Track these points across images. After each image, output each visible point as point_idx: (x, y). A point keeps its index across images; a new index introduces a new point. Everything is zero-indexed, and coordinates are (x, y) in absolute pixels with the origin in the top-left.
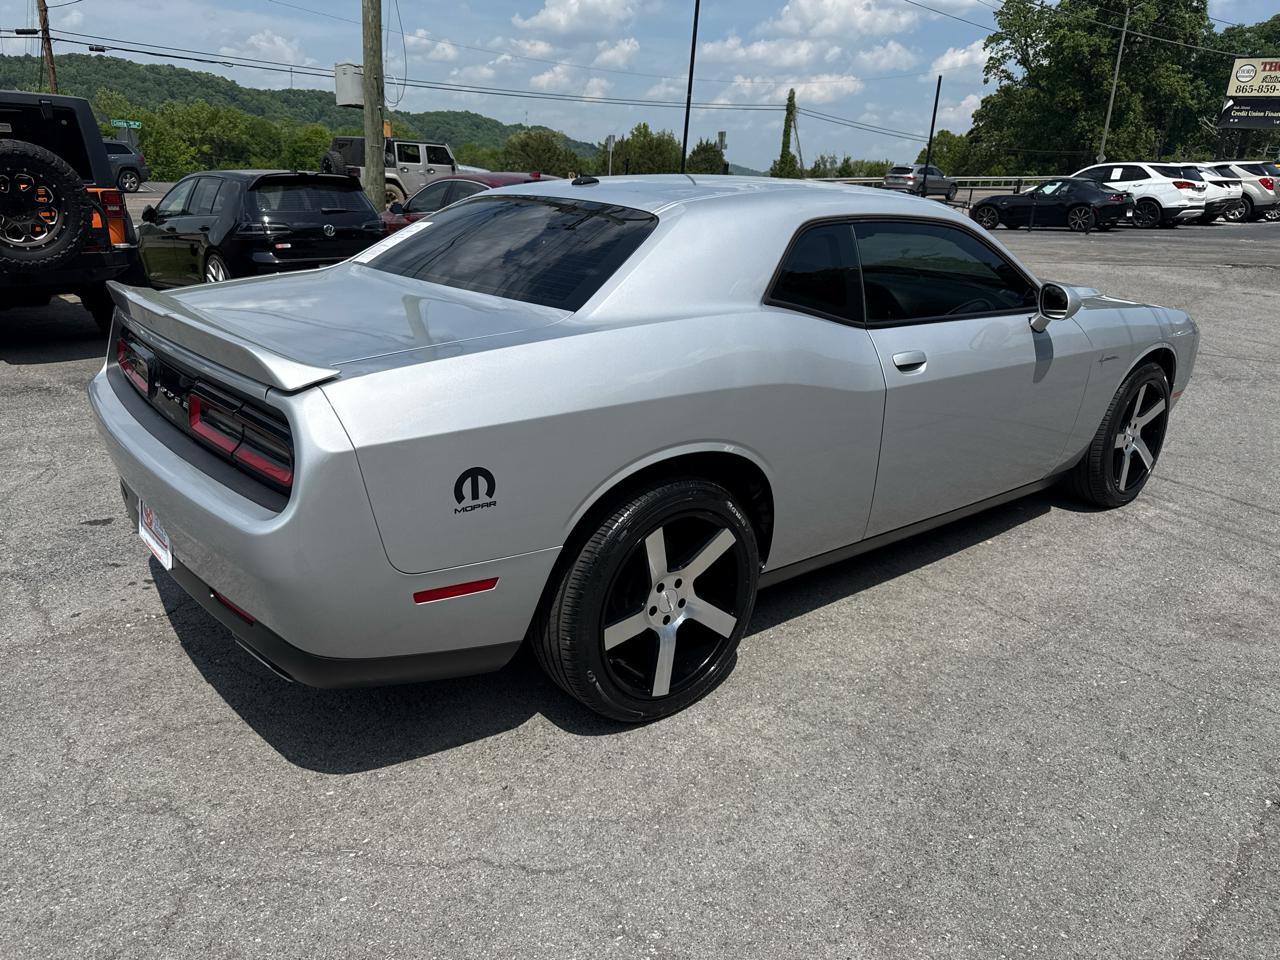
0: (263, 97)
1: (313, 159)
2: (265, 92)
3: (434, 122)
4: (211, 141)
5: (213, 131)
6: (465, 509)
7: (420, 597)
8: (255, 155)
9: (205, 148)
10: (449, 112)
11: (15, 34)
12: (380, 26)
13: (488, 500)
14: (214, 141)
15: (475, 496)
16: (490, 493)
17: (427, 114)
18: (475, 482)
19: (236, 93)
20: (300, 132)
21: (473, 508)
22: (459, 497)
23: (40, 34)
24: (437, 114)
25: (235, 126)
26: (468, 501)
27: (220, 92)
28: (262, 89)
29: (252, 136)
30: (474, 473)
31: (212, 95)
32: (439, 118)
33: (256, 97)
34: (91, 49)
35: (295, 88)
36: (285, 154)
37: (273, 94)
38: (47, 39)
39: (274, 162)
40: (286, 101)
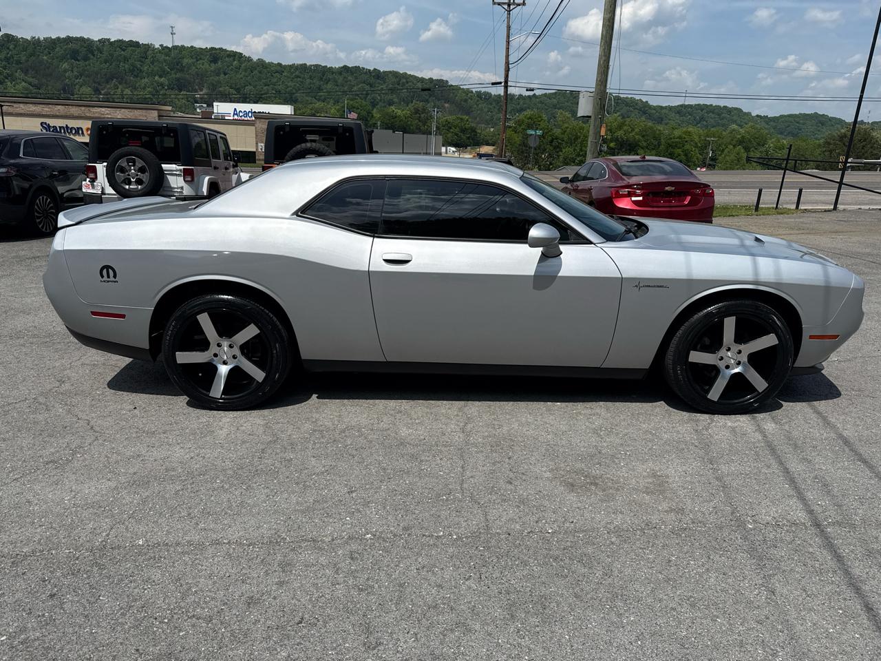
0: (664, 111)
1: (680, 150)
2: (666, 107)
3: (786, 122)
4: (616, 140)
5: (620, 133)
6: (104, 281)
7: (94, 313)
8: (642, 148)
9: (612, 145)
10: (800, 114)
11: (491, 85)
12: (608, 66)
13: (114, 279)
14: (618, 140)
15: (108, 277)
16: (115, 276)
17: (782, 116)
18: (107, 270)
19: (646, 109)
20: (677, 133)
21: (108, 282)
22: (102, 277)
23: (503, 84)
24: (790, 116)
25: (633, 130)
26: (105, 278)
27: (637, 109)
28: (664, 105)
29: (643, 136)
30: (107, 267)
31: (631, 111)
32: (791, 119)
33: (659, 111)
34: (527, 90)
35: (686, 103)
36: (662, 147)
37: (670, 108)
38: (506, 87)
39: (654, 152)
40: (678, 112)
